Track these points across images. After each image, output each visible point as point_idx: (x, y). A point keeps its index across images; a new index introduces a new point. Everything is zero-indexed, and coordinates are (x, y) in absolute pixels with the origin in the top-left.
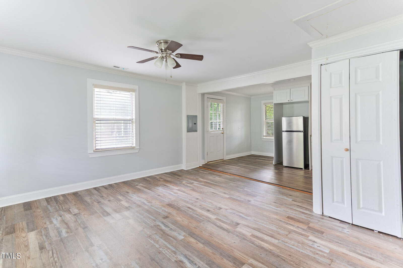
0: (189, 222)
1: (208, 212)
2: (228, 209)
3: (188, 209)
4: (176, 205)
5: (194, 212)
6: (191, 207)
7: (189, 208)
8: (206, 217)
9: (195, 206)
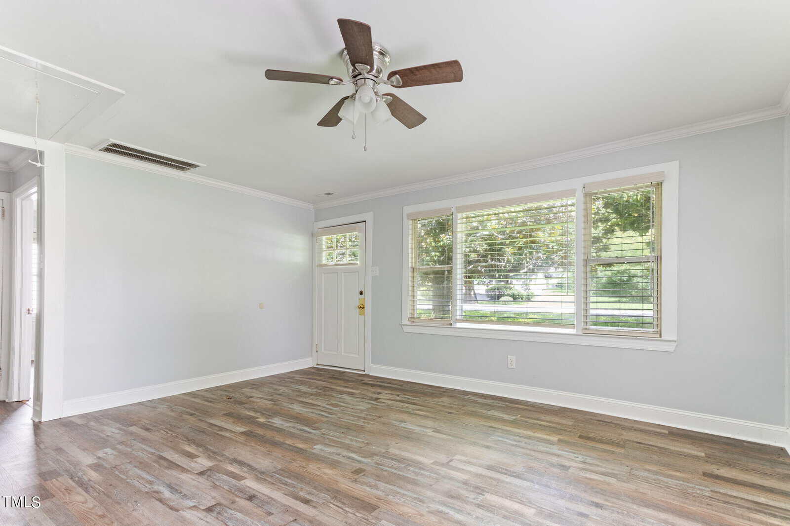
0: (305, 468)
1: (254, 492)
2: (191, 508)
3: (308, 497)
4: (347, 509)
5: (292, 489)
6: (301, 504)
7: (306, 502)
8: (265, 480)
9: (287, 510)
